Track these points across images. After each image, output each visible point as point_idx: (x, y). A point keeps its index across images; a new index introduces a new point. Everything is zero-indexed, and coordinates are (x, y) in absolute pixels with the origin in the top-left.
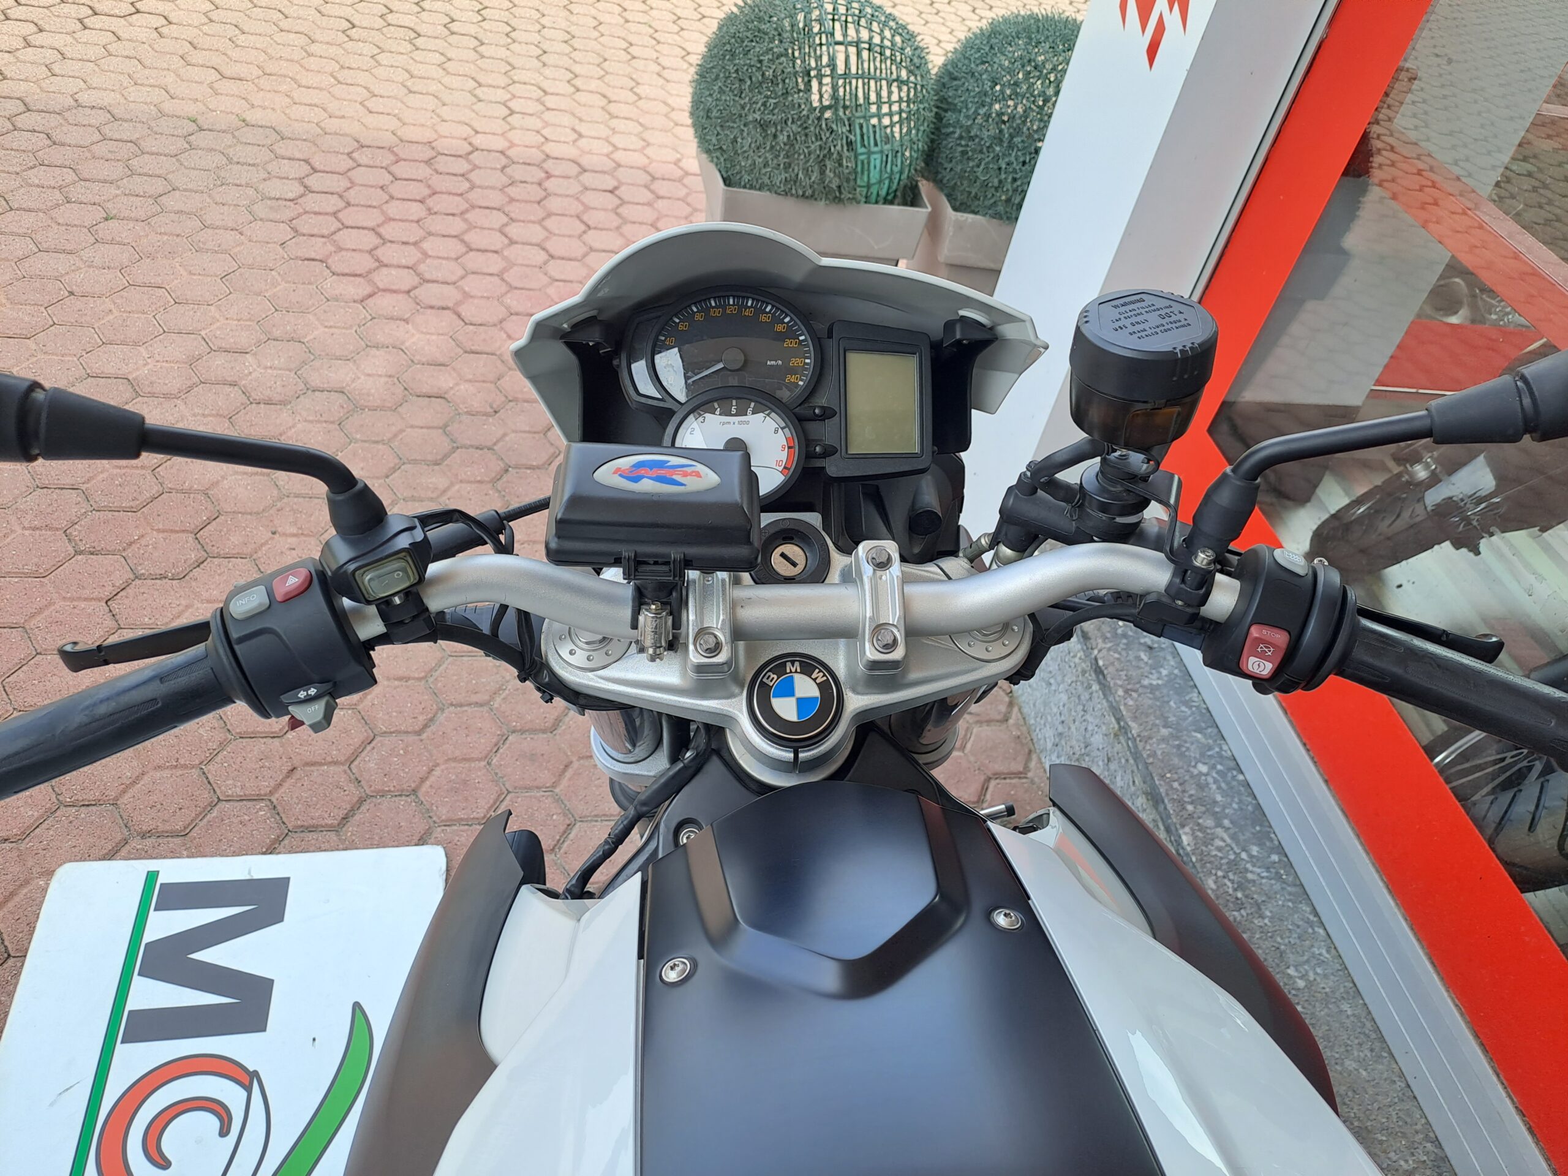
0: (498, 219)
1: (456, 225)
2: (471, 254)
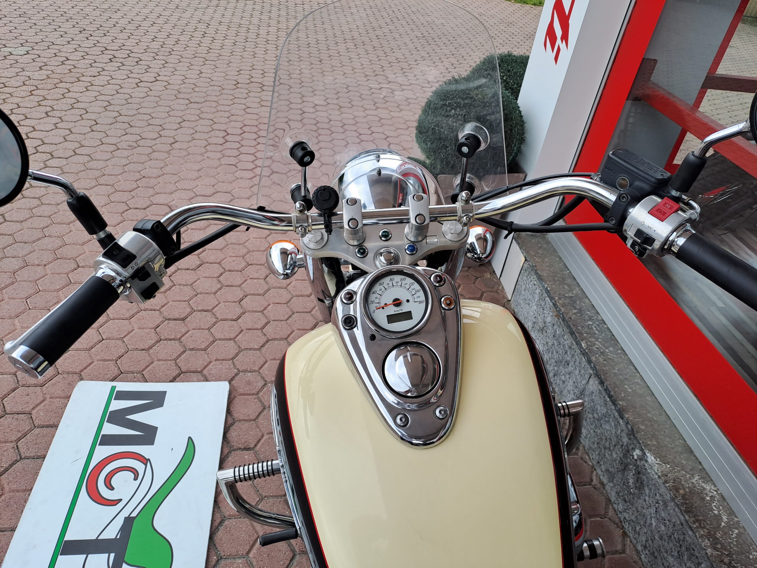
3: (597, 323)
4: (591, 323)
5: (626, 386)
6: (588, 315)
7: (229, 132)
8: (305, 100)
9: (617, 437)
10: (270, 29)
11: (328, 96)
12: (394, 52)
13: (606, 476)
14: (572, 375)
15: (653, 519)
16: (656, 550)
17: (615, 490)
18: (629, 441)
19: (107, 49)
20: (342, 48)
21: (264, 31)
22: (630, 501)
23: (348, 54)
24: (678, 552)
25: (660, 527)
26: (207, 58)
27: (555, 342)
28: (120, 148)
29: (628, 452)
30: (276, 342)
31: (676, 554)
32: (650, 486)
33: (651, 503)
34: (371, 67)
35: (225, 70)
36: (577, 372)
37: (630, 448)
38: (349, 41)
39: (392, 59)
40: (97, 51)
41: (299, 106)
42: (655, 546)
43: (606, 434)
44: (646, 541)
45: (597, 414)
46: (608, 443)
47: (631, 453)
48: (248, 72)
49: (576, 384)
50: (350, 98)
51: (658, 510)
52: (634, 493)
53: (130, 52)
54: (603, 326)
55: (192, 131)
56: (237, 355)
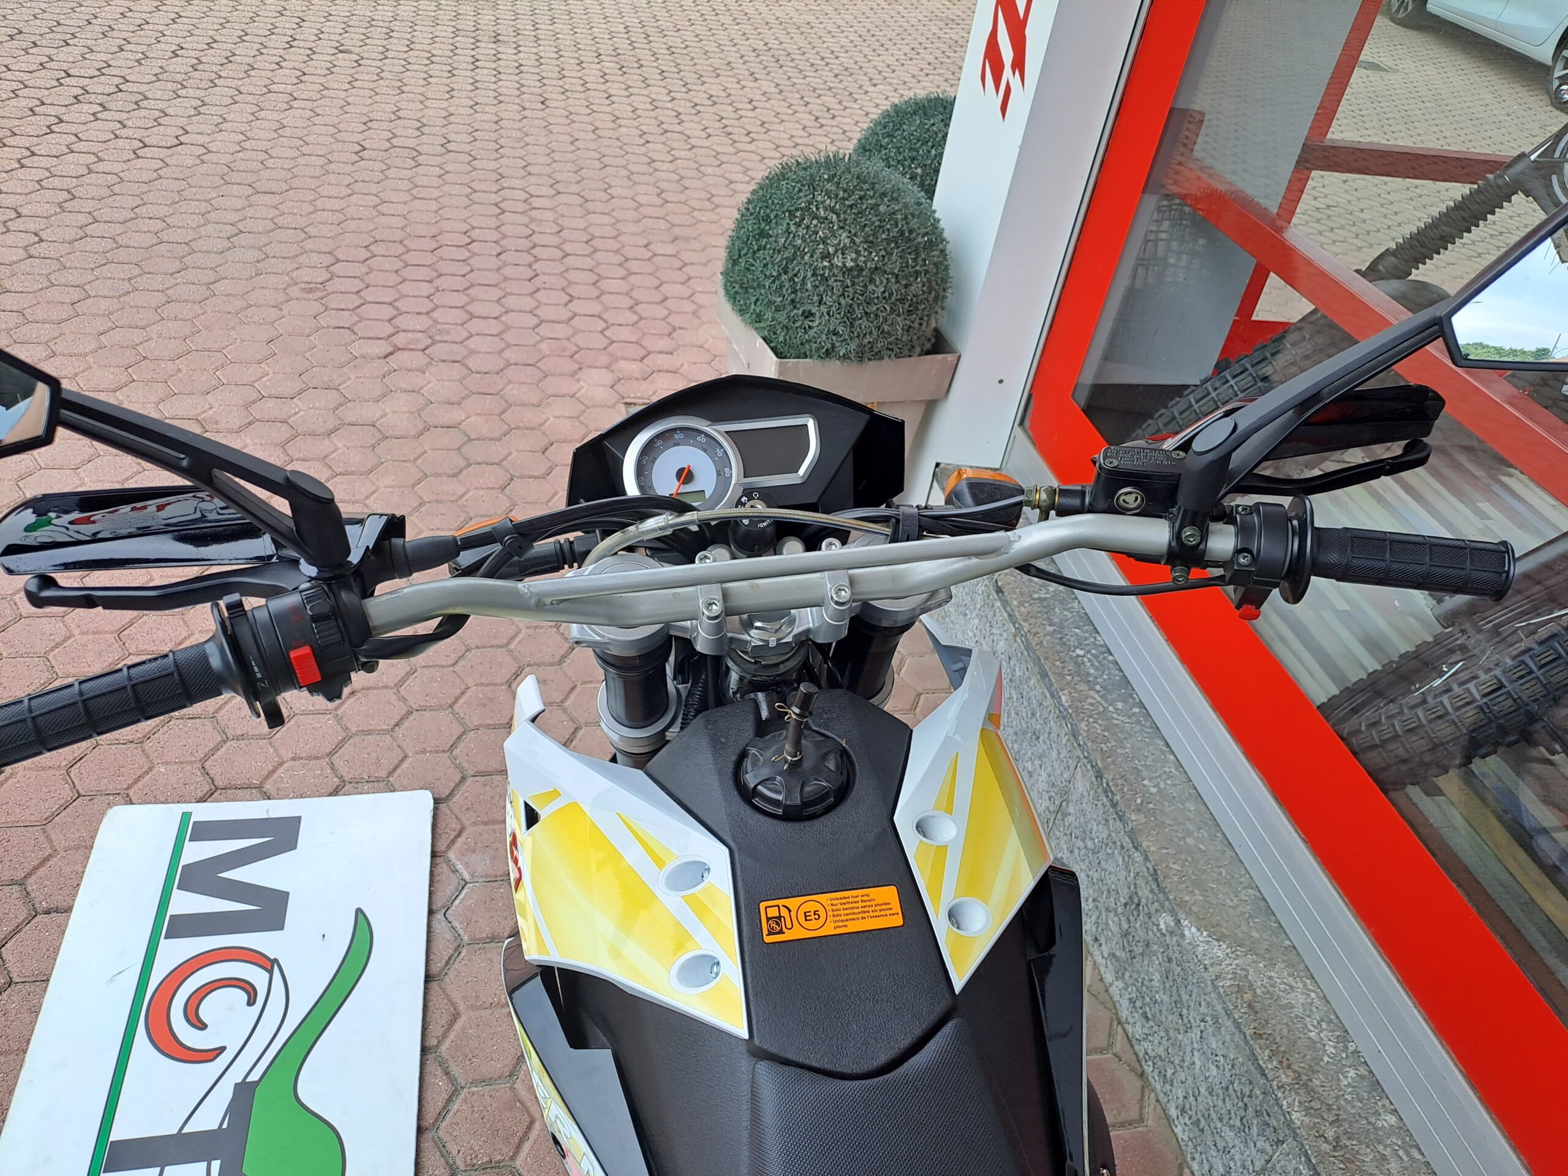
0: (496, 294)
1: (461, 299)
2: (474, 320)
3: (1094, 651)
4: (1081, 653)
5: (1146, 782)
6: (1077, 634)
7: (341, 256)
8: (505, 185)
9: (1129, 888)
10: (440, 31)
11: (558, 176)
12: (704, 83)
13: (1111, 968)
14: (1045, 760)
15: (1196, 1053)
16: (1203, 1115)
17: (1127, 996)
18: (1151, 896)
19: (69, 76)
20: (592, 75)
21: (425, 35)
22: (1154, 1017)
23: (604, 87)
24: (1241, 1120)
25: (1208, 1070)
26: (295, 94)
27: (1013, 692)
28: (93, 294)
29: (1150, 918)
30: (428, 714)
31: (1238, 1123)
32: (1189, 988)
33: (1192, 1021)
34: (653, 114)
35: (336, 120)
36: (1054, 754)
37: (1153, 910)
38: (609, 59)
39: (701, 98)
40: (46, 78)
41: (494, 198)
42: (1201, 1107)
43: (1109, 882)
44: (1185, 1097)
45: (1093, 839)
46: (1112, 899)
47: (1154, 919)
48: (386, 125)
49: (1052, 778)
50: (607, 180)
51: (1204, 1036)
52: (1162, 1002)
53: (121, 81)
54: (1105, 658)
55: (259, 255)
56: (340, 745)
